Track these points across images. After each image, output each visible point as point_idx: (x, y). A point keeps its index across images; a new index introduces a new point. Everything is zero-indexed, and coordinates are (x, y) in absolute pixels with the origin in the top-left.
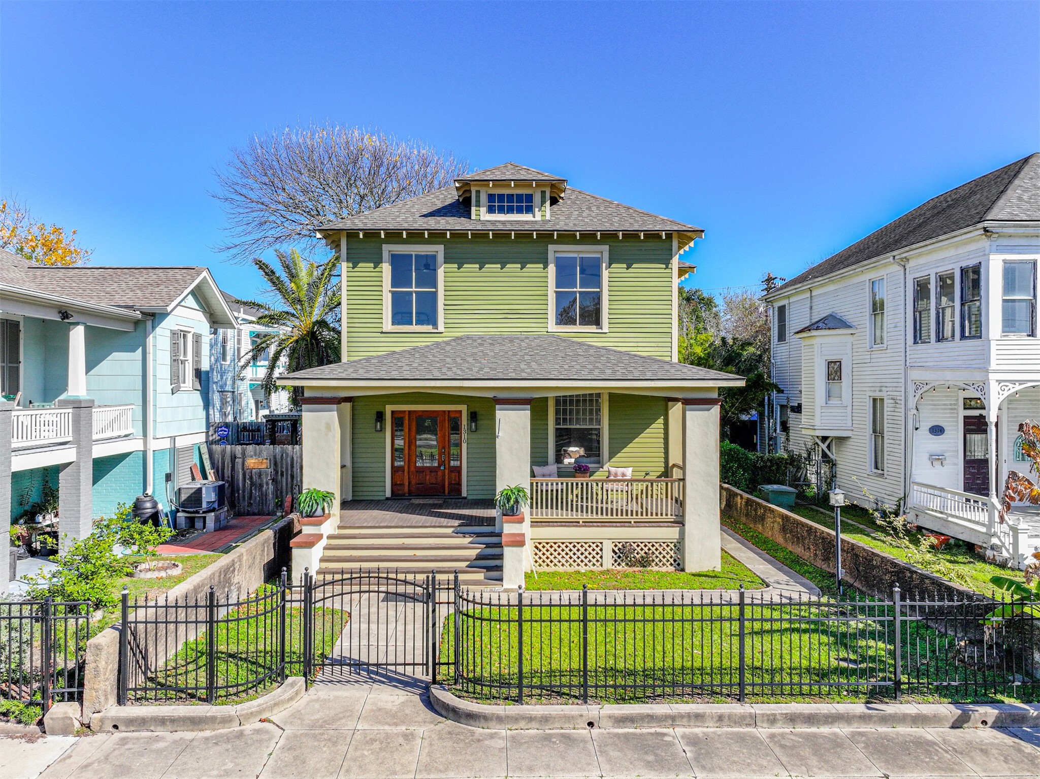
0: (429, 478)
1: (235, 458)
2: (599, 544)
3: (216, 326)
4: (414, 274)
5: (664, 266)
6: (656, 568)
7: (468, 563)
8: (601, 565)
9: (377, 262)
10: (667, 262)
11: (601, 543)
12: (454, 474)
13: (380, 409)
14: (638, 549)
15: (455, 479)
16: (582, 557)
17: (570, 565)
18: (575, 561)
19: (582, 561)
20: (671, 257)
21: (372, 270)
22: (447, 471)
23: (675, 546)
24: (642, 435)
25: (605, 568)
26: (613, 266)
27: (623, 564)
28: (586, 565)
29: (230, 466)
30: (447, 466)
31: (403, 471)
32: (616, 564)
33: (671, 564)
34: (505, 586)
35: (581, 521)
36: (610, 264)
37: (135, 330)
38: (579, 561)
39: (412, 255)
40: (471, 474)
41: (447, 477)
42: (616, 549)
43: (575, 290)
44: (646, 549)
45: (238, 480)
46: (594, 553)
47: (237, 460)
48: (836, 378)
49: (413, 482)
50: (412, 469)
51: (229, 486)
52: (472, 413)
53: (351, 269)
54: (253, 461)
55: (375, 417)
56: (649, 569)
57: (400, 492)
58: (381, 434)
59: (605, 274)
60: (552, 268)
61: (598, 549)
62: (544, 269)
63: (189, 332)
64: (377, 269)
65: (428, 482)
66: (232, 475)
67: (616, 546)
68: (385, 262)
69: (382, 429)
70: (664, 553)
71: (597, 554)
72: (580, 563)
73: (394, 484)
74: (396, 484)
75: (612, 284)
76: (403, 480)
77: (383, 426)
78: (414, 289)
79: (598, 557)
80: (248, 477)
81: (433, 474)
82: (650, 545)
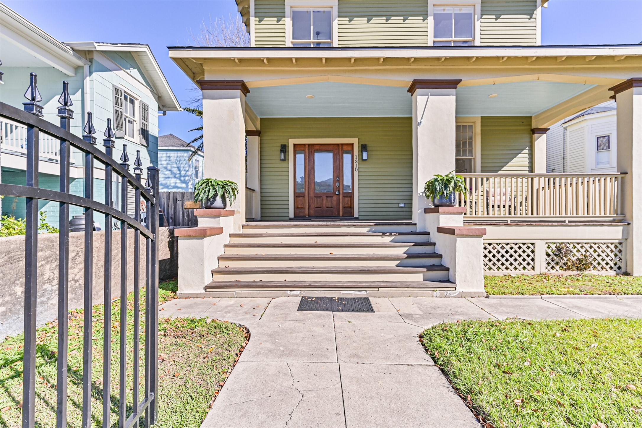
0: (325, 203)
1: (177, 200)
2: (530, 245)
3: (165, 109)
4: (312, 27)
5: (529, 17)
6: (594, 272)
7: (398, 262)
8: (533, 268)
9: (281, 16)
10: (531, 14)
11: (533, 244)
12: (346, 199)
13: (283, 142)
14: (575, 251)
15: (348, 203)
16: (511, 260)
17: (498, 268)
18: (503, 264)
19: (511, 264)
20: (535, 7)
21: (275, 23)
22: (341, 197)
23: (616, 247)
24: (510, 164)
25: (537, 271)
26: (484, 17)
27: (557, 267)
28: (515, 268)
29: (173, 206)
30: (341, 192)
31: (304, 197)
32: (549, 268)
33: (611, 268)
34: (459, 289)
35: (509, 220)
36: (482, 15)
37: (76, 74)
38: (507, 264)
39: (310, 12)
40: (361, 198)
41: (341, 201)
42: (549, 251)
43: (450, 39)
44: (583, 251)
45: (179, 217)
46: (524, 255)
47: (178, 202)
48: (605, 148)
49: (313, 206)
50: (312, 194)
51: (172, 221)
52: (362, 145)
53: (257, 23)
54: (190, 203)
55: (279, 149)
56: (586, 272)
57: (301, 214)
58: (284, 164)
59: (478, 24)
60: (430, 20)
61: (529, 251)
62: (424, 20)
63: (137, 100)
64: (280, 23)
65: (324, 206)
66: (174, 214)
67: (549, 247)
68: (288, 17)
69: (285, 160)
70: (604, 255)
71: (528, 256)
72: (509, 266)
73: (296, 208)
74: (298, 208)
75: (483, 32)
76: (304, 204)
77: (287, 156)
78: (312, 40)
79: (529, 260)
80: (185, 214)
81: (329, 199)
82: (587, 246)
